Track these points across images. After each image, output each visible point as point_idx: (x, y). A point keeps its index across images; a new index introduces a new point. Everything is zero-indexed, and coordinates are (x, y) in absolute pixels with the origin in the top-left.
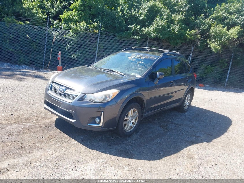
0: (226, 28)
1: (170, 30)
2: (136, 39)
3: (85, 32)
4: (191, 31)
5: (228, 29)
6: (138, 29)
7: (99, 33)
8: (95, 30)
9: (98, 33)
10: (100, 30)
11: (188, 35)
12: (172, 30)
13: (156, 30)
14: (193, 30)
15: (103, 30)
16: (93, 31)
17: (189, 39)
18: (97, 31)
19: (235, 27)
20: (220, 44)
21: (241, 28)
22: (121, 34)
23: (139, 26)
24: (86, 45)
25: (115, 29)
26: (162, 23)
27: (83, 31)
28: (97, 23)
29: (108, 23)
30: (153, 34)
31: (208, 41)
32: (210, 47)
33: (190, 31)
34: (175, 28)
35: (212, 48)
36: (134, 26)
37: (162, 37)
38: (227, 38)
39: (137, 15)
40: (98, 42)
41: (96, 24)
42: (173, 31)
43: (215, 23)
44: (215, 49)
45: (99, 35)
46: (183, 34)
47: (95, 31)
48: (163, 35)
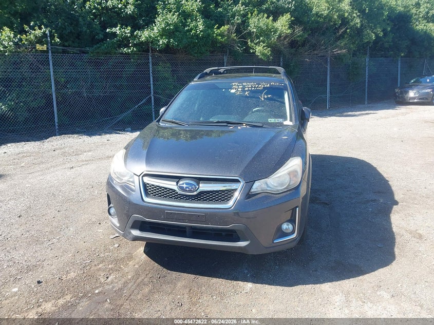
0: (271, 18)
1: (188, 31)
2: (128, 54)
3: (15, 52)
4: (221, 29)
5: (275, 20)
6: (129, 35)
7: (50, 52)
8: (38, 45)
9: (47, 52)
10: (49, 45)
11: (217, 35)
12: (192, 29)
13: (165, 33)
14: (223, 27)
15: (56, 44)
16: (35, 48)
17: (221, 42)
18: (45, 48)
19: (283, 16)
20: (268, 46)
21: (291, 17)
22: (99, 47)
23: (129, 28)
24: (23, 79)
25: (79, 39)
26: (173, 18)
27: (10, 51)
28: (40, 28)
29: (65, 29)
30: (161, 42)
31: (249, 43)
32: (254, 53)
33: (218, 28)
34: (197, 26)
35: (258, 54)
36: (120, 29)
37: (178, 45)
38: (278, 34)
39: (119, 6)
40: (52, 70)
41: (38, 32)
42: (193, 32)
43: (255, 12)
44: (263, 54)
45: (50, 54)
46: (209, 35)
47: (39, 47)
48: (179, 40)
